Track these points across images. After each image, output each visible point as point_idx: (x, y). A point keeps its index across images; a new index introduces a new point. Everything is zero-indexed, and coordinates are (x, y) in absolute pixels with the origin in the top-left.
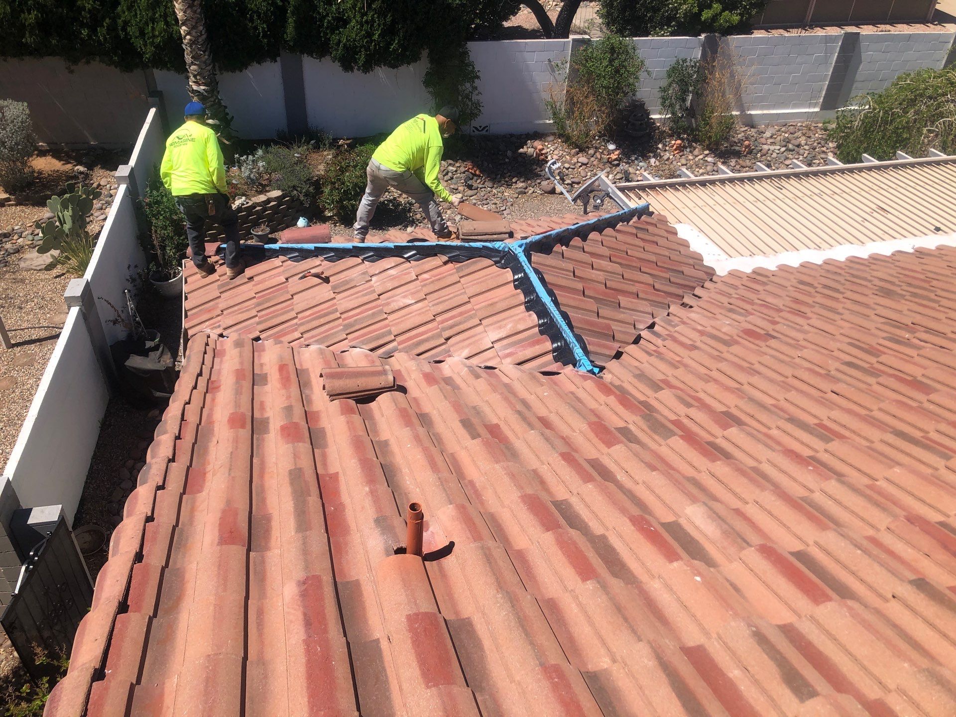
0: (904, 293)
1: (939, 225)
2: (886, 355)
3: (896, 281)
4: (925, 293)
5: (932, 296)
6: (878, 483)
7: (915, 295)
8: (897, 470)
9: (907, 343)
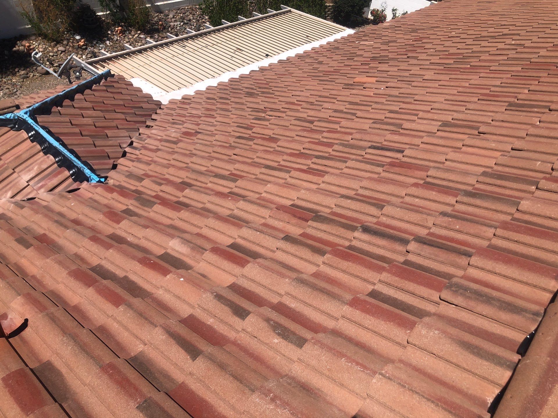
0: (258, 93)
1: (267, 53)
2: (256, 128)
3: (253, 87)
4: (267, 90)
5: (271, 91)
6: (262, 195)
7: (263, 93)
8: (269, 185)
9: (264, 119)
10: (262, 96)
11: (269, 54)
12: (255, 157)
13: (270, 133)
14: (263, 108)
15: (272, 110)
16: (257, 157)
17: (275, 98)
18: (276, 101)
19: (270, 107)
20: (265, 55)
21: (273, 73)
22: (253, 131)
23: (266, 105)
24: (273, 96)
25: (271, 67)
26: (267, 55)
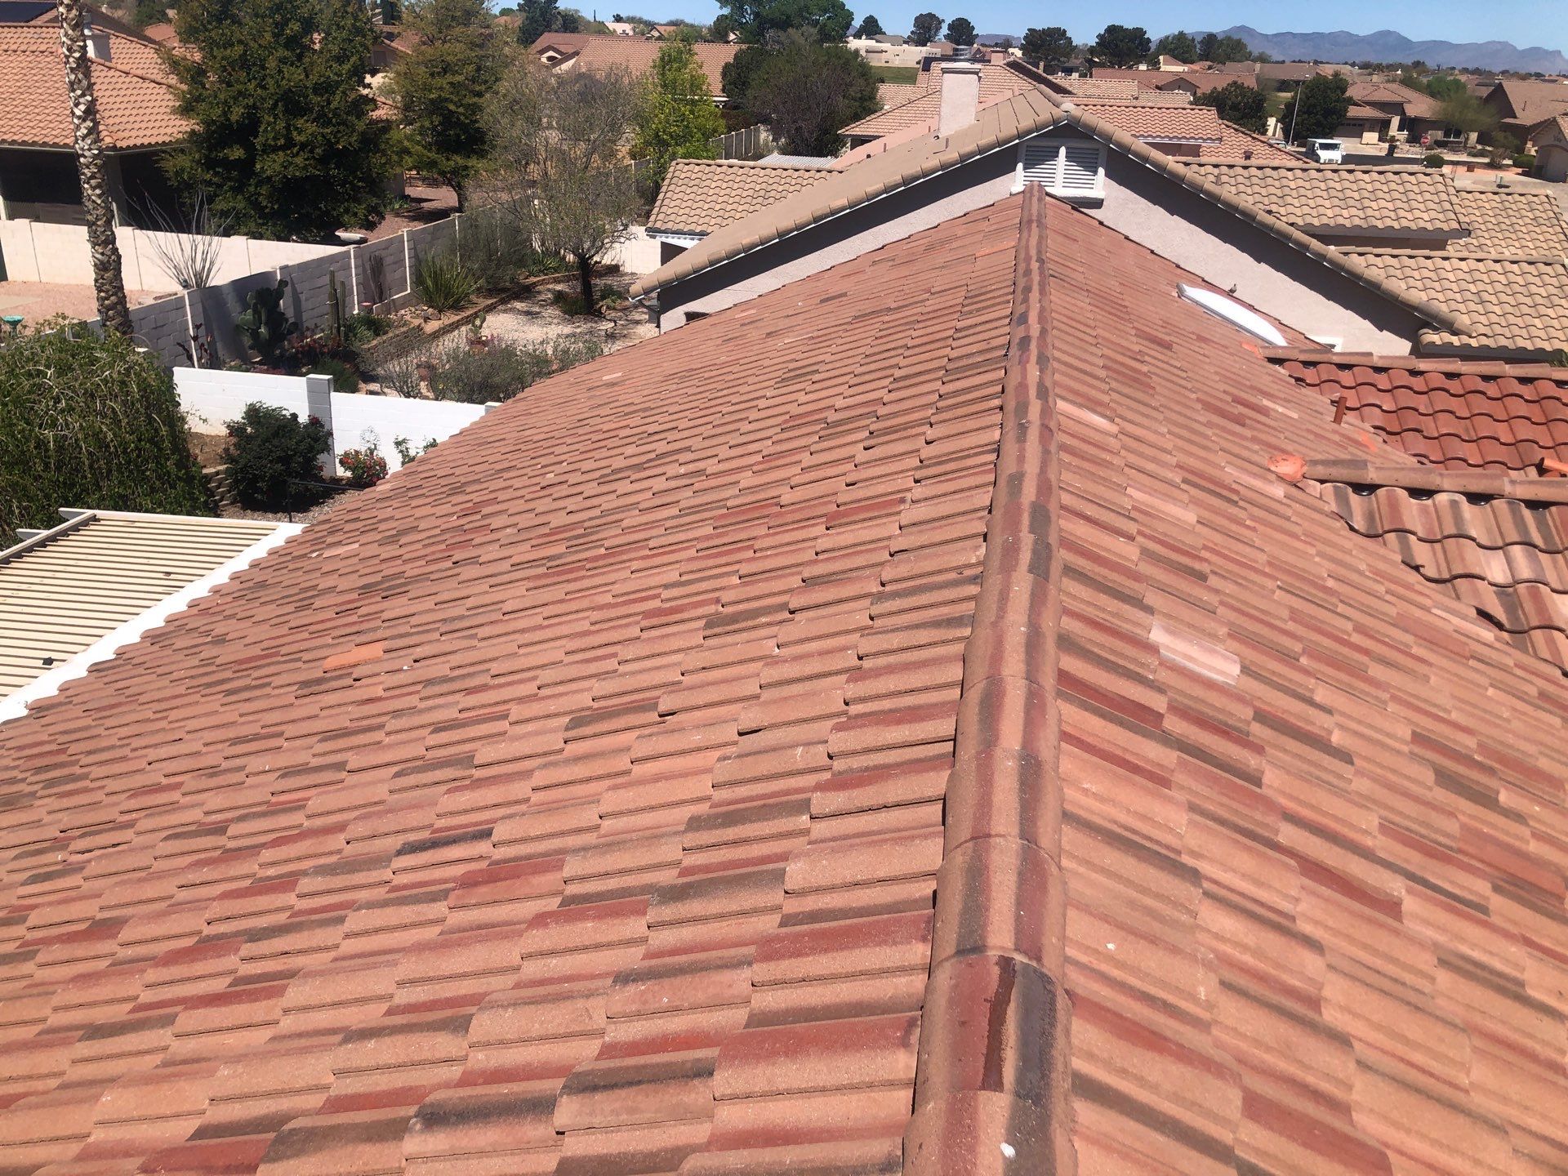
0: (36, 787)
1: (47, 655)
2: (36, 911)
3: (15, 773)
6: (91, 1139)
8: (106, 1098)
9: (68, 870)
10: (50, 796)
11: (54, 655)
12: (48, 1011)
13: (90, 909)
14: (58, 834)
15: (89, 830)
16: (56, 1009)
17: (93, 789)
18: (99, 796)
19: (78, 824)
20: (40, 663)
21: (78, 711)
22: (30, 922)
23: (66, 819)
24: (86, 783)
25: (68, 693)
26: (49, 662)
